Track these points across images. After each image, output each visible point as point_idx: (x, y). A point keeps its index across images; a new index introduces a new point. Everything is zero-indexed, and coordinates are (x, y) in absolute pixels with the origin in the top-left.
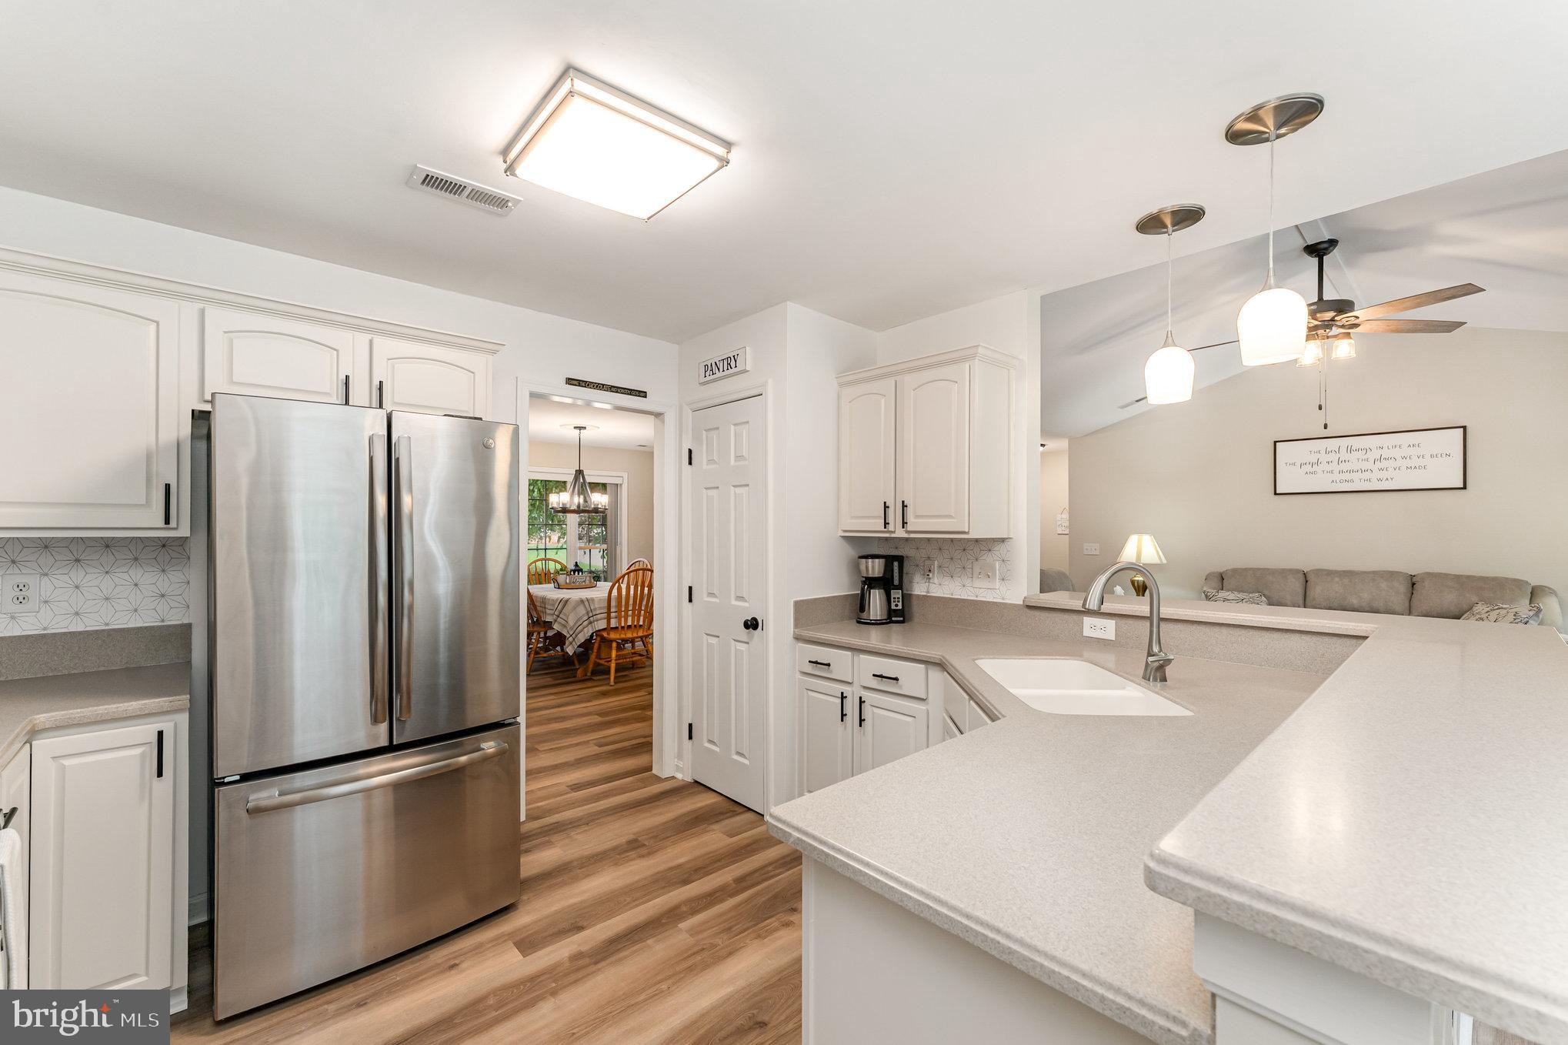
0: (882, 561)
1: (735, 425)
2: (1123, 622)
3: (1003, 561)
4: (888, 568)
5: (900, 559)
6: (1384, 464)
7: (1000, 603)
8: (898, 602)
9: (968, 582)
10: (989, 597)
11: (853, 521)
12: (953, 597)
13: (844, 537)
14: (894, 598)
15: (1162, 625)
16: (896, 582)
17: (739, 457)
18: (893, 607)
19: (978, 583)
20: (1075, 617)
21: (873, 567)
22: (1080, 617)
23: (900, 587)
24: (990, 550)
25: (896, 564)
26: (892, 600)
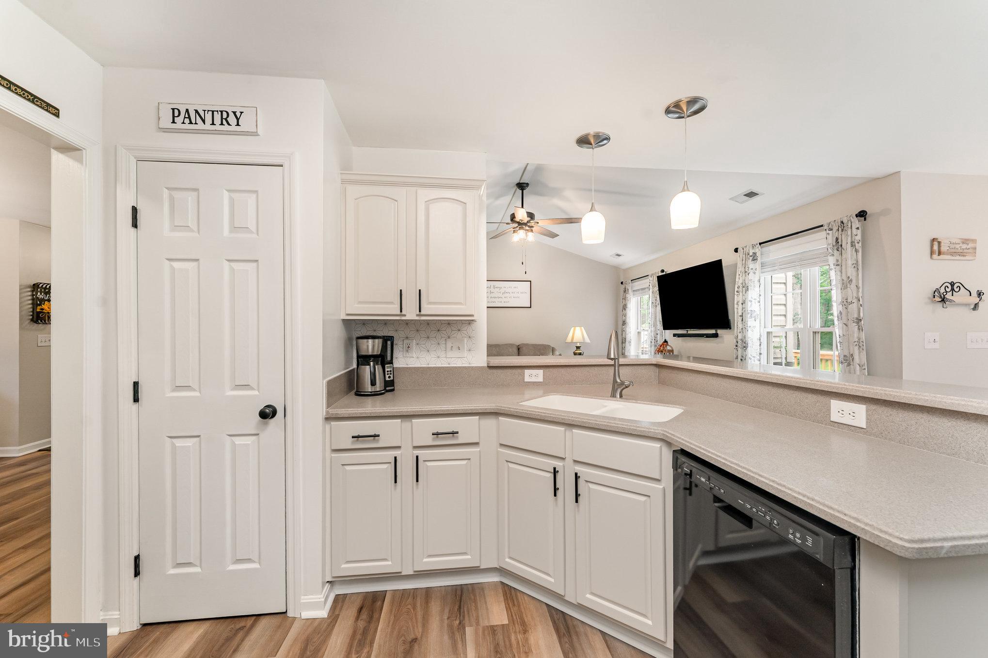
0: (381, 340)
1: (228, 191)
2: (547, 370)
3: (470, 337)
4: (384, 347)
5: (391, 338)
6: (506, 295)
7: (468, 367)
8: (391, 374)
9: (442, 354)
10: (459, 363)
11: (359, 306)
12: (430, 366)
13: (343, 320)
14: (388, 371)
15: (620, 368)
16: (389, 358)
17: (234, 229)
18: (387, 379)
19: (450, 354)
20: (519, 371)
21: (373, 346)
22: (523, 370)
23: (391, 362)
24: (459, 330)
25: (389, 343)
26: (386, 373)
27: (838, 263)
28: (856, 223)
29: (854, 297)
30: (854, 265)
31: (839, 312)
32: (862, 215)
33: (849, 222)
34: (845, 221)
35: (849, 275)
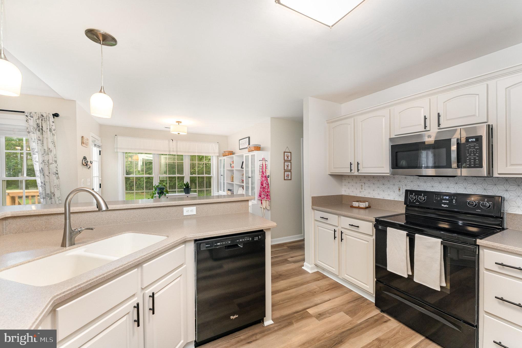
27: (40, 139)
28: (52, 119)
29: (53, 161)
30: (52, 142)
31: (41, 168)
32: (56, 115)
33: (48, 117)
34: (45, 115)
35: (50, 147)
